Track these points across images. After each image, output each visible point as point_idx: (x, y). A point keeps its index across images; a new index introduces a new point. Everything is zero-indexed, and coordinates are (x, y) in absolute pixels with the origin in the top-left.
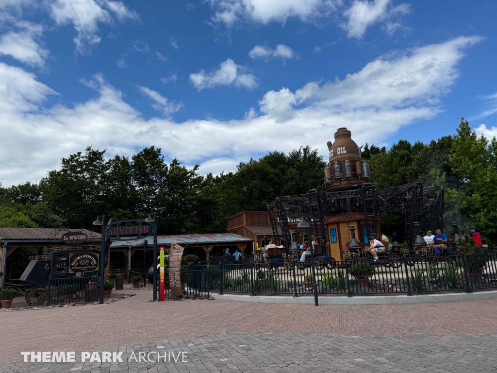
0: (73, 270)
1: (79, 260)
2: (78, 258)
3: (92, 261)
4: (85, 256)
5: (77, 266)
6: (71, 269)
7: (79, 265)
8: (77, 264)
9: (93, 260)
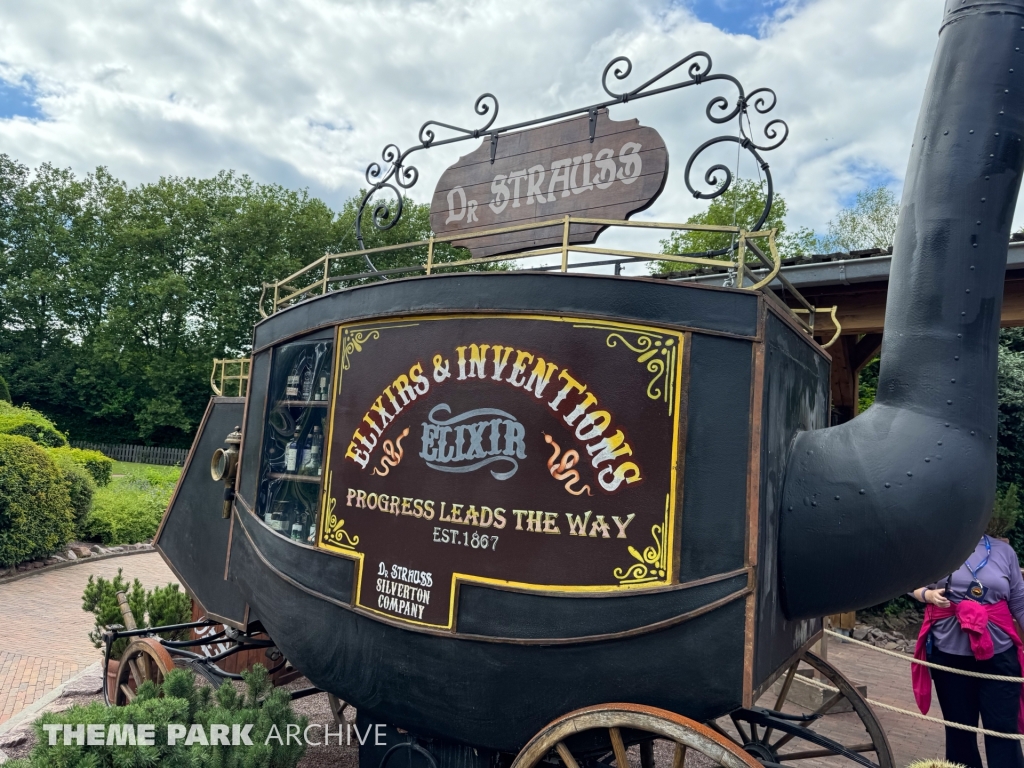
0: (356, 521)
1: (414, 415)
2: (409, 386)
3: (567, 439)
4: (474, 361)
5: (396, 483)
6: (340, 511)
7: (411, 477)
8: (393, 455)
9: (589, 418)
